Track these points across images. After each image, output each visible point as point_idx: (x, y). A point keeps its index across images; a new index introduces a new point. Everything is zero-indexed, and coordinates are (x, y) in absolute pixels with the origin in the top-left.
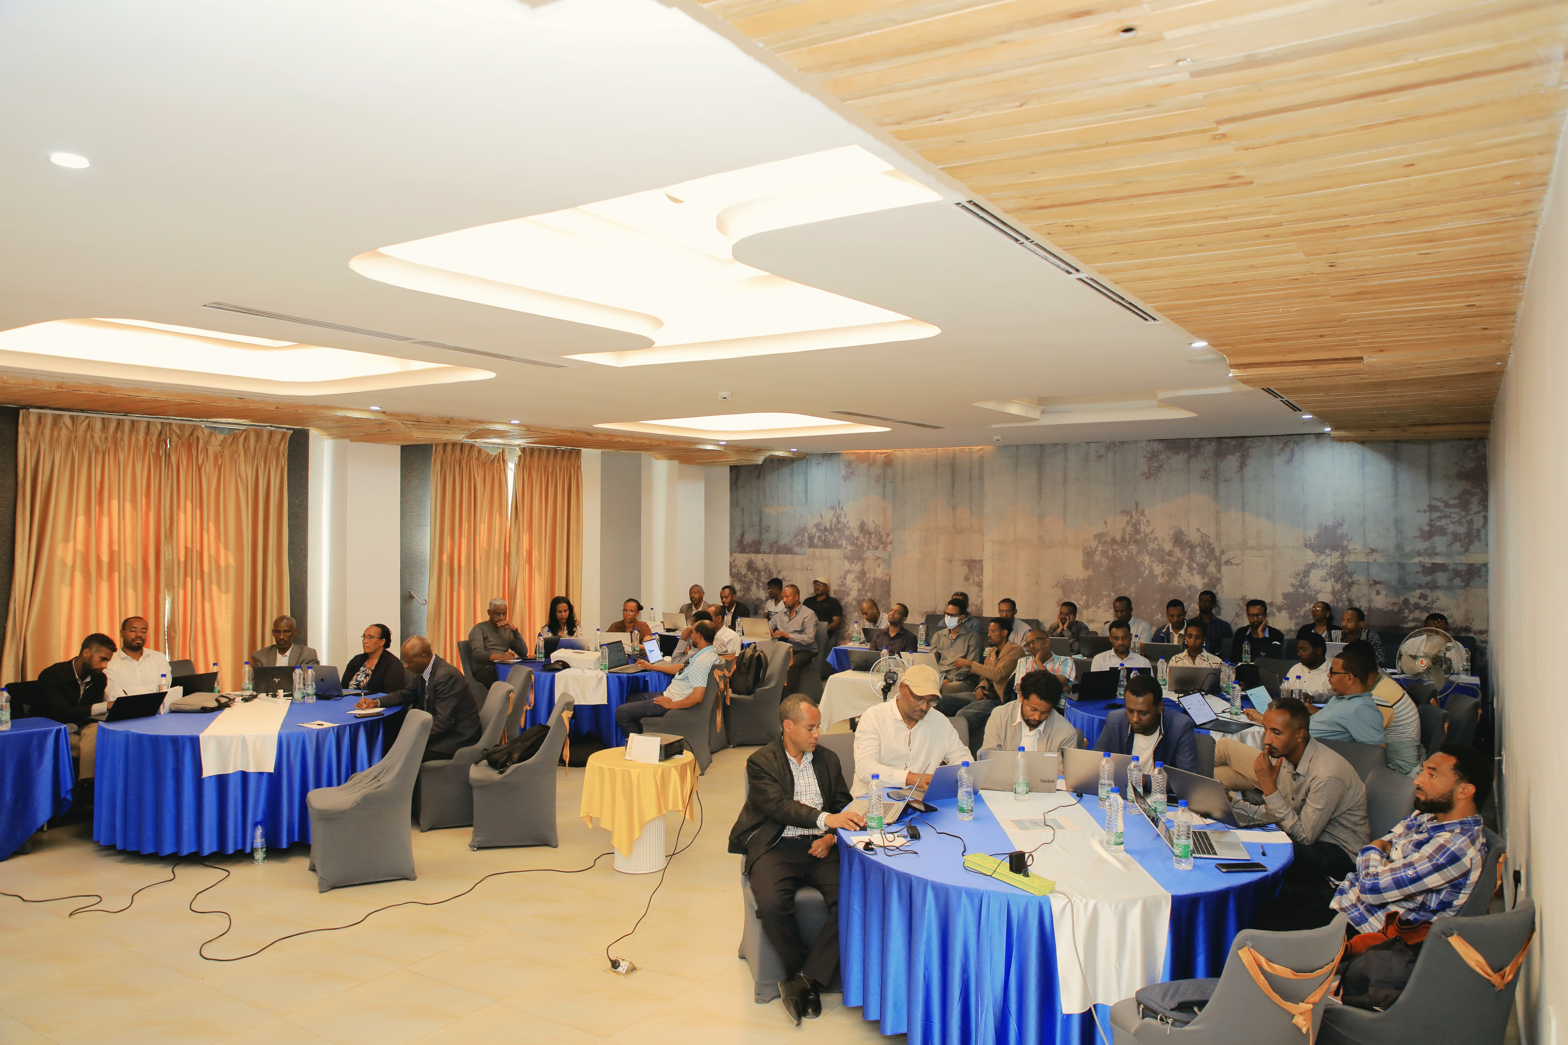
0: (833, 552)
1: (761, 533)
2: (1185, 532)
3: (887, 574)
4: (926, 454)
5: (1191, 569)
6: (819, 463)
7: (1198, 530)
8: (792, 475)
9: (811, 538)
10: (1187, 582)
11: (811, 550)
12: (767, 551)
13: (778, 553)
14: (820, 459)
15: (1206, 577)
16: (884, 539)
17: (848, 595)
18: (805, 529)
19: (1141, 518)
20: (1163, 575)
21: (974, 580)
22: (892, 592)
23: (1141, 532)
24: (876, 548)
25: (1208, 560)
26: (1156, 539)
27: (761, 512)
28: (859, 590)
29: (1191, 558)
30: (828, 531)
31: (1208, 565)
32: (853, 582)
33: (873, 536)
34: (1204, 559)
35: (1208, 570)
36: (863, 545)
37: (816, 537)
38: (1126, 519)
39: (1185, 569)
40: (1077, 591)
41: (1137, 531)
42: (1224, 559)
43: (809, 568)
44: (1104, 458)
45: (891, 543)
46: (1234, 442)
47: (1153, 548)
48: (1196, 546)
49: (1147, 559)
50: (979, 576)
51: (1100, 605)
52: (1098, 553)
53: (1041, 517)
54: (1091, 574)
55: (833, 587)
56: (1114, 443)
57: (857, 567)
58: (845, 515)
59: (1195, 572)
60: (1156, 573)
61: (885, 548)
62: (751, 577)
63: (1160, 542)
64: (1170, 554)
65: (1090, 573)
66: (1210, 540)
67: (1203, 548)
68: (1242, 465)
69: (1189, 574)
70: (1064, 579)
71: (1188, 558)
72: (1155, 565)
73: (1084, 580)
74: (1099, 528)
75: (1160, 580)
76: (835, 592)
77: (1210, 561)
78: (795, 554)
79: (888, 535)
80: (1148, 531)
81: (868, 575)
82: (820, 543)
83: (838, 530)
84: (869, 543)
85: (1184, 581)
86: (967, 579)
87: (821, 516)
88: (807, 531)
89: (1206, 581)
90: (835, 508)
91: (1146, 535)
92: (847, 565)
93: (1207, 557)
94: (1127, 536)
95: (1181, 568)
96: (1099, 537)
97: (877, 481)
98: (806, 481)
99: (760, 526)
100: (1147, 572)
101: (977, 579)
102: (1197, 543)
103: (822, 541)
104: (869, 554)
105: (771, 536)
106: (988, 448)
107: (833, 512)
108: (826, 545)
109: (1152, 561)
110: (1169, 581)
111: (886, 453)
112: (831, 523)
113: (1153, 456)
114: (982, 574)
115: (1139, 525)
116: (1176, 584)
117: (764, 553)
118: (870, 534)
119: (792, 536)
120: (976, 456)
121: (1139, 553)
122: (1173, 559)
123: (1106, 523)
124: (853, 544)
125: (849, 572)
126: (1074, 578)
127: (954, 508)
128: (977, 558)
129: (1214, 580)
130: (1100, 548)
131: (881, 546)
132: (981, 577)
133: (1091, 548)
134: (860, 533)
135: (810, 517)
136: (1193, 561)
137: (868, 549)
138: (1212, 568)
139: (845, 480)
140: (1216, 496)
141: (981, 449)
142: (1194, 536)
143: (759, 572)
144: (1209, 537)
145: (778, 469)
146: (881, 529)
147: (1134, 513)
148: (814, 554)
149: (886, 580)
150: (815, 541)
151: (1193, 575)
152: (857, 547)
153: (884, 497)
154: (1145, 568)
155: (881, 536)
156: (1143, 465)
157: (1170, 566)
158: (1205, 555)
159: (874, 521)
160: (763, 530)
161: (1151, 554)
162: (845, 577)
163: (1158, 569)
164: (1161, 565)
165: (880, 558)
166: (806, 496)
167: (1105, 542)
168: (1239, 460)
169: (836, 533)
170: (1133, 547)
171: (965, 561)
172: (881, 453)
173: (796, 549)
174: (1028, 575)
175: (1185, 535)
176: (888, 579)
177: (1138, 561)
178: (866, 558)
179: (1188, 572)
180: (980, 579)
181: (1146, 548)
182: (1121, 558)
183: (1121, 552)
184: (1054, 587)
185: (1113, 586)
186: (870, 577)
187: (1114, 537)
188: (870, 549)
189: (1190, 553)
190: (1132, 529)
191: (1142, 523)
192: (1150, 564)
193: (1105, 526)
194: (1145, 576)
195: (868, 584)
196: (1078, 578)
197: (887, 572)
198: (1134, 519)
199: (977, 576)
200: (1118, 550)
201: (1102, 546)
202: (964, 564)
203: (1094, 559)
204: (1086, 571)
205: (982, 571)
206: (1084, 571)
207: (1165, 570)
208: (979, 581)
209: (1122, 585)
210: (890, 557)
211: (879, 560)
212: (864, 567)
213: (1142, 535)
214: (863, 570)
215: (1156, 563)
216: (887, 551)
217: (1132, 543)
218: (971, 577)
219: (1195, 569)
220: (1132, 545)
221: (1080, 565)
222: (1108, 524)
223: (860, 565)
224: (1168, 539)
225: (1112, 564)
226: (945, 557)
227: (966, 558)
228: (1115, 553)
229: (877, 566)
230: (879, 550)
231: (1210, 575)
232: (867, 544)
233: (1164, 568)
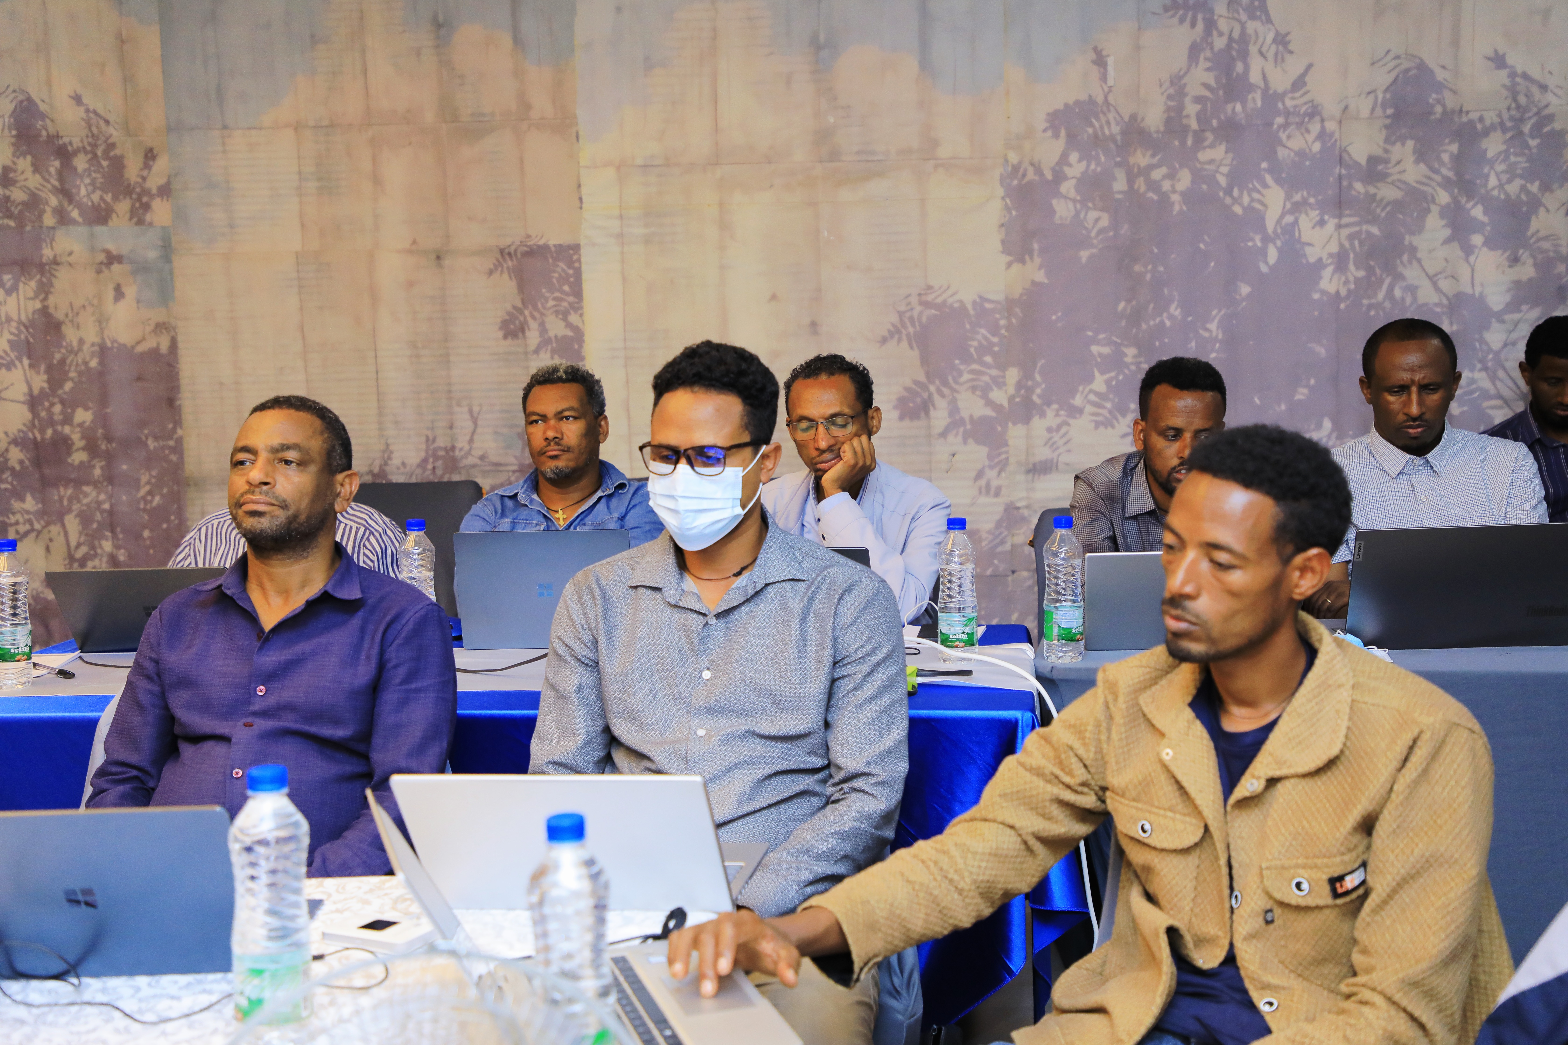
2: (1441, 75)
3: (161, 327)
5: (1460, 228)
7: (1498, 61)
10: (1444, 284)
15: (1524, 255)
16: (132, 172)
19: (1252, 26)
20: (1340, 261)
21: (543, 329)
22: (187, 401)
23: (1251, 88)
24: (101, 215)
25: (1534, 188)
26: (1314, 112)
28: (33, 402)
29: (1465, 181)
31: (1535, 204)
33: (81, 163)
34: (1518, 182)
35: (1535, 224)
36: (34, 202)
38: (1183, 35)
39: (1436, 226)
40: (985, 348)
41: (1232, 84)
45: (165, 191)
47: (1301, 153)
48: (1486, 132)
49: (1274, 200)
50: (565, 315)
51: (1078, 401)
52: (1068, 187)
53: (823, 49)
54: (1040, 277)
57: (15, 303)
59: (1477, 239)
60: (1312, 254)
61: (139, 214)
63: (1331, 126)
64: (1375, 170)
65: (1033, 271)
66: (1549, 97)
67: (1517, 138)
69: (1455, 250)
70: (926, 305)
71: (1447, 184)
72: (1306, 223)
73: (1010, 304)
74: (1070, 84)
75: (1329, 282)
77: (1546, 187)
79: (150, 156)
80: (1280, 81)
81: (70, 335)
84: (65, 192)
85: (1433, 279)
89: (1527, 271)
91: (1271, 98)
93: (1529, 175)
94: (1192, 109)
95: (1419, 229)
96: (1072, 121)
100: (1273, 255)
101: (557, 328)
102: (1490, 117)
104: (71, 243)
109: (1297, 208)
110: (1368, 285)
114: (577, 306)
115: (1244, 55)
116: (1398, 293)
118: (65, 154)
122: (1388, 192)
123: (1100, 61)
126: (967, 296)
127: (441, 27)
128: (554, 239)
130: (1076, 168)
131: (123, 207)
132: (573, 318)
133: (1038, 168)
134: (18, 152)
136: (1470, 197)
137: (63, 218)
142: (1477, 89)
144: (1544, 88)
146: (115, 134)
147: (1221, 8)
149: (154, 353)
151: (1468, 250)
154: (1267, 239)
155: (118, 164)
157: (1374, 220)
158: (1522, 163)
159: (78, 99)
163: (1321, 237)
164: (1332, 223)
165: (119, 259)
167: (1098, 140)
170: (1216, 156)
171: (504, 253)
174: (774, 297)
175: (1440, 87)
176: (164, 348)
177: (1238, 209)
178: (55, 262)
179: (1447, 241)
180: (569, 325)
181: (1270, 155)
182: (1164, 201)
183: (1165, 177)
184: (884, 341)
185: (1136, 317)
186: (81, 341)
187: (1133, 117)
188: (73, 222)
189: (1458, 160)
190: (1210, 78)
191: (1253, 49)
192: (1289, 219)
193: (1095, 71)
194: (1264, 269)
195: (72, 374)
196: (983, 299)
197: (158, 315)
198: (1221, 34)
199: (557, 313)
200: (1151, 167)
201: (1085, 156)
202: (498, 266)
203: (1052, 212)
204: (1016, 268)
205: (578, 293)
206: (1009, 265)
207: (1351, 237)
208: (569, 333)
209: (1175, 310)
210: (167, 250)
211: (116, 267)
212: (45, 299)
213: (1256, 99)
214: (44, 312)
215: (1314, 214)
216: (151, 224)
217: (1210, 136)
218: (534, 318)
219: (1475, 226)
220: (1212, 146)
221: (994, 240)
222: (1110, 61)
223: (31, 294)
224: (1364, 107)
225: (1125, 229)
226: (414, 242)
227: (505, 242)
228: (1140, 184)
229: (110, 294)
230: (114, 221)
231: (1545, 245)
232: (54, 201)
233: (1345, 232)
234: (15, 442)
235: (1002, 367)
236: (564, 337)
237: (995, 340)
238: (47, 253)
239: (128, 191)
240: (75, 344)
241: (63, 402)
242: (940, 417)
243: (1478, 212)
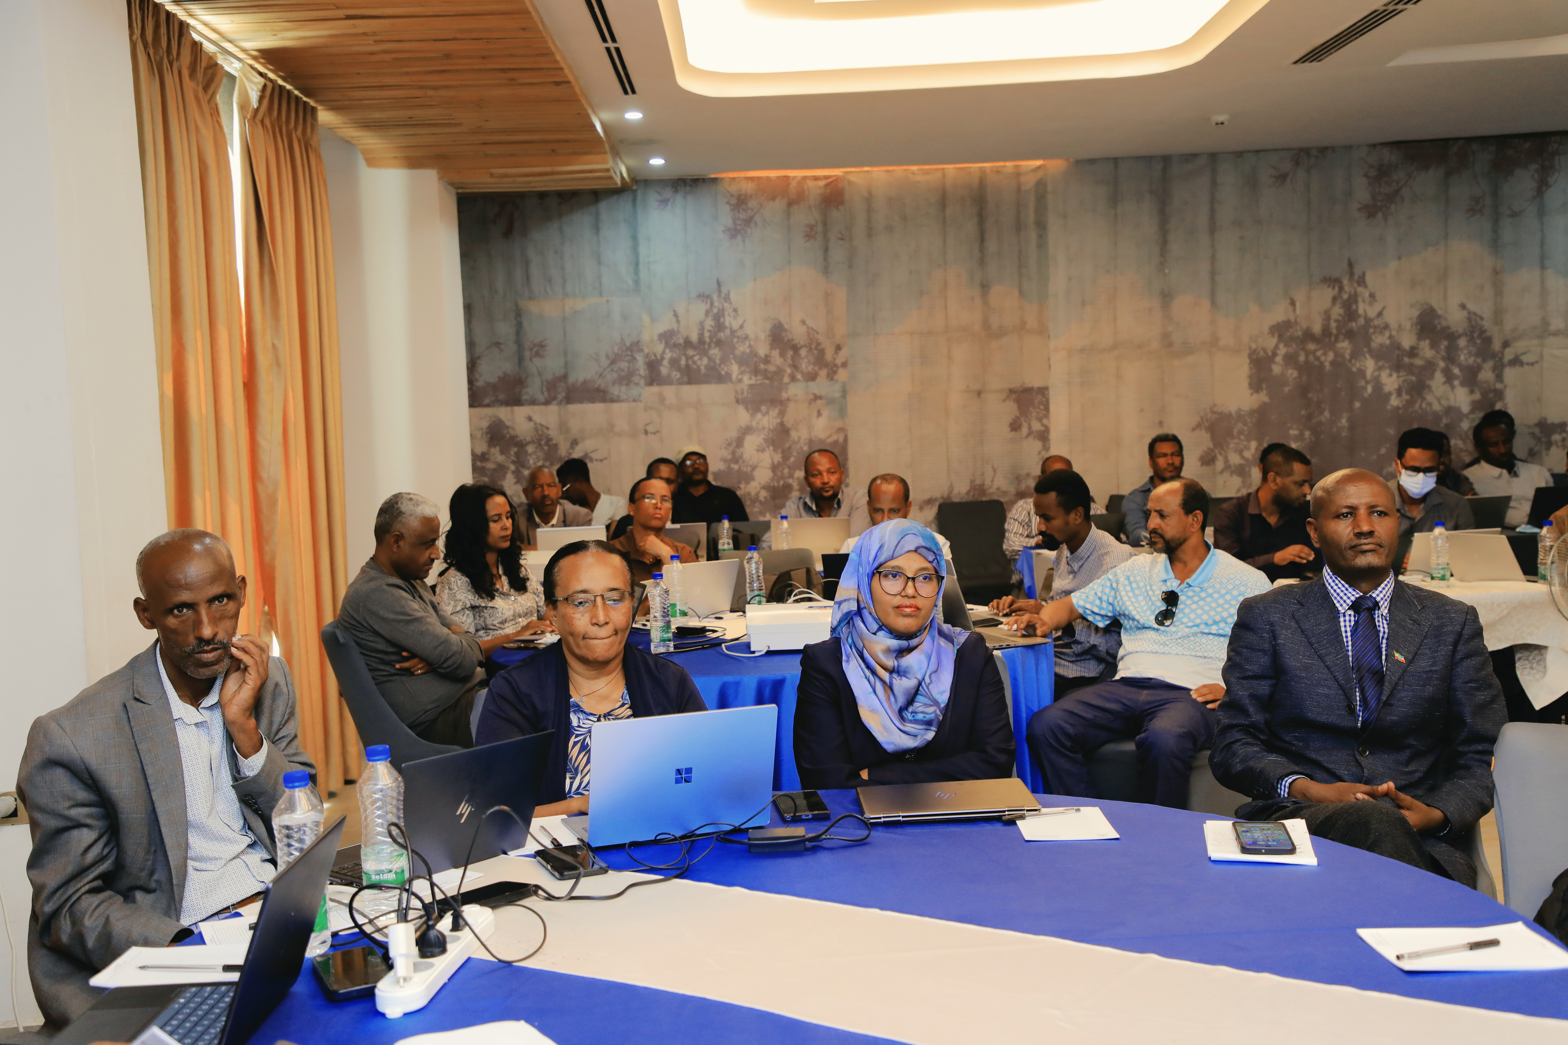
0: (709, 392)
1: (521, 359)
2: (1439, 312)
3: (841, 430)
4: (919, 178)
5: (1449, 378)
6: (664, 202)
7: (1463, 307)
8: (597, 229)
9: (653, 365)
10: (1443, 402)
11: (655, 389)
12: (541, 398)
13: (569, 400)
14: (668, 193)
15: (1476, 390)
16: (829, 355)
17: (749, 478)
18: (635, 346)
19: (1360, 289)
20: (1399, 392)
21: (1030, 427)
23: (1359, 316)
24: (812, 377)
25: (1479, 360)
26: (1386, 327)
27: (519, 314)
28: (774, 468)
29: (1451, 358)
30: (694, 347)
31: (1479, 368)
32: (761, 450)
33: (803, 352)
34: (1473, 358)
35: (1480, 377)
36: (780, 372)
37: (665, 362)
38: (1329, 293)
39: (1439, 377)
40: (1241, 432)
41: (1351, 314)
42: (1509, 354)
43: (650, 429)
44: (1289, 180)
45: (844, 365)
46: (1527, 145)
47: (1381, 344)
48: (1460, 336)
49: (1370, 365)
50: (1040, 420)
52: (1279, 359)
53: (1166, 297)
54: (1266, 399)
55: (715, 466)
56: (1305, 151)
57: (768, 420)
58: (735, 310)
59: (1456, 383)
60: (1387, 389)
61: (831, 376)
62: (500, 458)
63: (1394, 333)
64: (1413, 352)
65: (1264, 397)
66: (1484, 323)
67: (1471, 340)
68: (1543, 185)
69: (1447, 387)
70: (1213, 412)
71: (1443, 359)
72: (1384, 375)
73: (1252, 412)
74: (1279, 314)
75: (1394, 401)
76: (717, 475)
77: (1484, 360)
78: (612, 401)
79: (838, 348)
80: (1372, 313)
81: (794, 435)
82: (676, 375)
83: (719, 343)
84: (795, 367)
85: (1439, 400)
86: (1015, 426)
87: (676, 315)
88: (641, 350)
89: (1477, 396)
90: (708, 297)
91: (1368, 321)
92: (743, 416)
93: (1477, 355)
94: (1333, 325)
95: (1432, 378)
96: (1280, 330)
97: (810, 235)
98: (634, 238)
99: (519, 343)
100: (1370, 389)
101: (1036, 426)
102: (1461, 331)
103: (679, 369)
104: (796, 390)
105: (551, 365)
106: (1056, 166)
107: (703, 307)
108: (691, 376)
109: (1380, 369)
110: (1411, 402)
111: (826, 177)
112: (702, 329)
113: (1382, 173)
114: (1047, 416)
115: (1356, 302)
116: (1424, 406)
117: (533, 402)
118: (796, 348)
119: (605, 362)
120: (1029, 182)
121: (1355, 355)
122: (1418, 362)
123: (1293, 303)
124: (756, 372)
125: (747, 430)
126: (1233, 409)
127: (985, 287)
128: (1036, 384)
129: (1491, 395)
130: (1282, 350)
131: (823, 373)
132: (1045, 421)
133: (1265, 351)
134: (773, 347)
135: (646, 319)
136: (1453, 364)
137: (793, 379)
138: (1486, 375)
139: (733, 237)
140: (1495, 245)
141: (1039, 167)
142: (1455, 318)
143: (521, 445)
144: (1482, 318)
145: (560, 215)
146: (821, 338)
147: (1345, 282)
148: (662, 398)
149: (836, 442)
150: (664, 370)
151: (1453, 387)
152: (767, 378)
153: (826, 270)
155: (822, 352)
156: (1362, 192)
157: (1413, 374)
158: (1475, 350)
159: (803, 322)
160: (527, 354)
161: (1379, 355)
162: (739, 442)
163: (1390, 382)
164: (1395, 375)
165: (820, 398)
166: (636, 272)
167: (1292, 338)
168: (1536, 176)
169: (715, 352)
170: (1344, 345)
171: (1011, 391)
172: (816, 178)
173: (615, 391)
174: (1142, 410)
175: (1439, 317)
176: (841, 440)
177: (1354, 369)
178: (788, 400)
179: (1445, 383)
180: (1043, 425)
181: (1368, 345)
182: (1322, 364)
183: (1322, 355)
184: (1194, 429)
185: (1310, 417)
186: (799, 438)
187: (1308, 328)
188: (798, 380)
189: (1448, 348)
190: (1341, 311)
191: (1360, 299)
192: (1376, 373)
193: (1290, 308)
194: (1366, 395)
195: (795, 454)
196: (1240, 410)
197: (839, 424)
198: (1346, 292)
199: (1037, 419)
200: (1316, 351)
201: (1286, 345)
202: (1008, 397)
203: (1271, 370)
204: (1255, 395)
205: (1047, 409)
206: (1252, 394)
207: (1404, 381)
208: (1043, 428)
209: (1327, 414)
210: (844, 393)
211: (819, 402)
212: (783, 417)
213: (1362, 321)
214: (782, 424)
215: (1387, 371)
216: (837, 381)
217: (1341, 337)
218: (1025, 421)
219: (1457, 377)
220: (1343, 341)
221: (1245, 383)
222: (1298, 304)
223: (775, 415)
224: (1407, 325)
225: (1304, 378)
226: (968, 387)
227: (1012, 386)
228: (1311, 358)
229: (815, 414)
230: (819, 380)
231: (1485, 385)
232: (789, 371)
233: (1401, 379)
234: (764, 488)
235: (1249, 441)
236: (1040, 431)
237: (1245, 428)
238: (784, 395)
239: (826, 365)
240: (796, 439)
241: (789, 467)
242: (1220, 464)
243: (1456, 371)
